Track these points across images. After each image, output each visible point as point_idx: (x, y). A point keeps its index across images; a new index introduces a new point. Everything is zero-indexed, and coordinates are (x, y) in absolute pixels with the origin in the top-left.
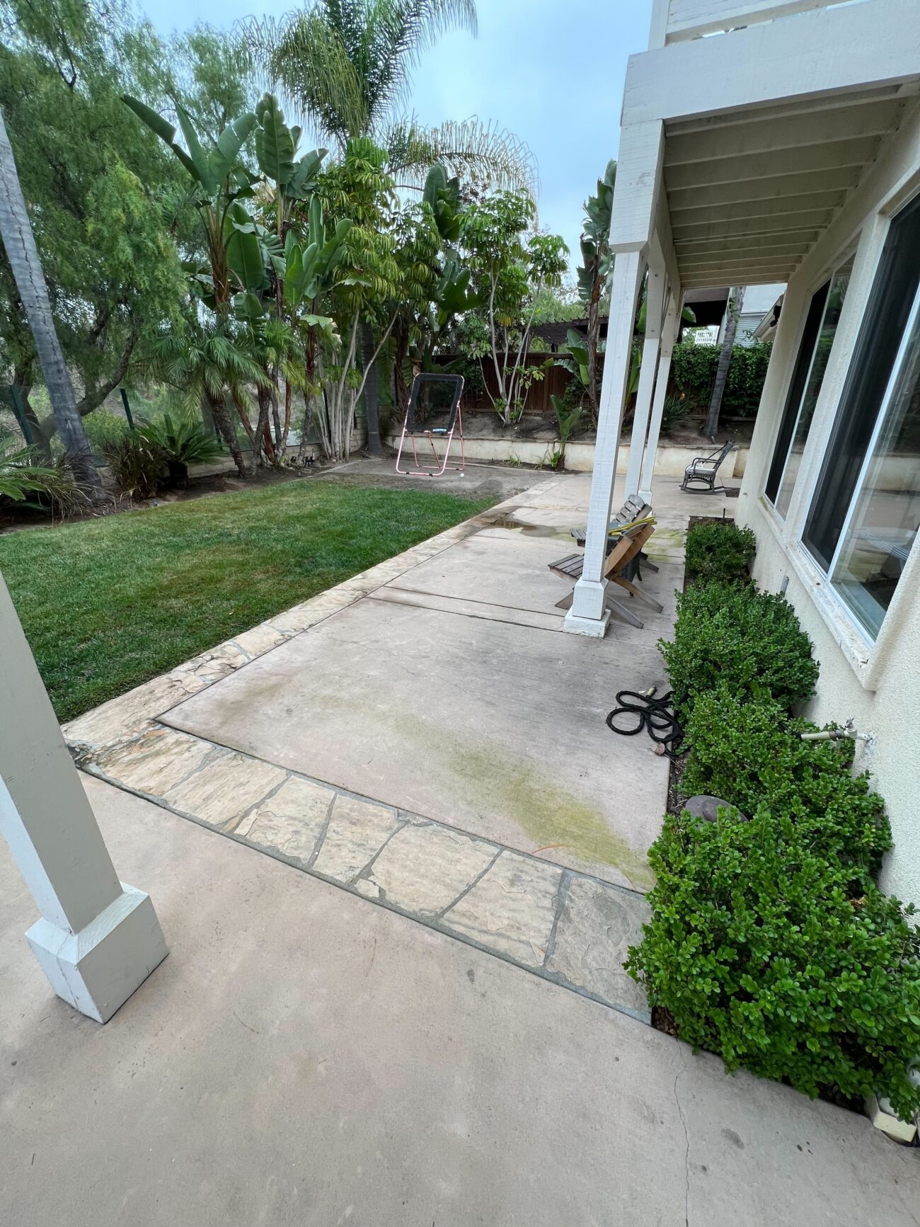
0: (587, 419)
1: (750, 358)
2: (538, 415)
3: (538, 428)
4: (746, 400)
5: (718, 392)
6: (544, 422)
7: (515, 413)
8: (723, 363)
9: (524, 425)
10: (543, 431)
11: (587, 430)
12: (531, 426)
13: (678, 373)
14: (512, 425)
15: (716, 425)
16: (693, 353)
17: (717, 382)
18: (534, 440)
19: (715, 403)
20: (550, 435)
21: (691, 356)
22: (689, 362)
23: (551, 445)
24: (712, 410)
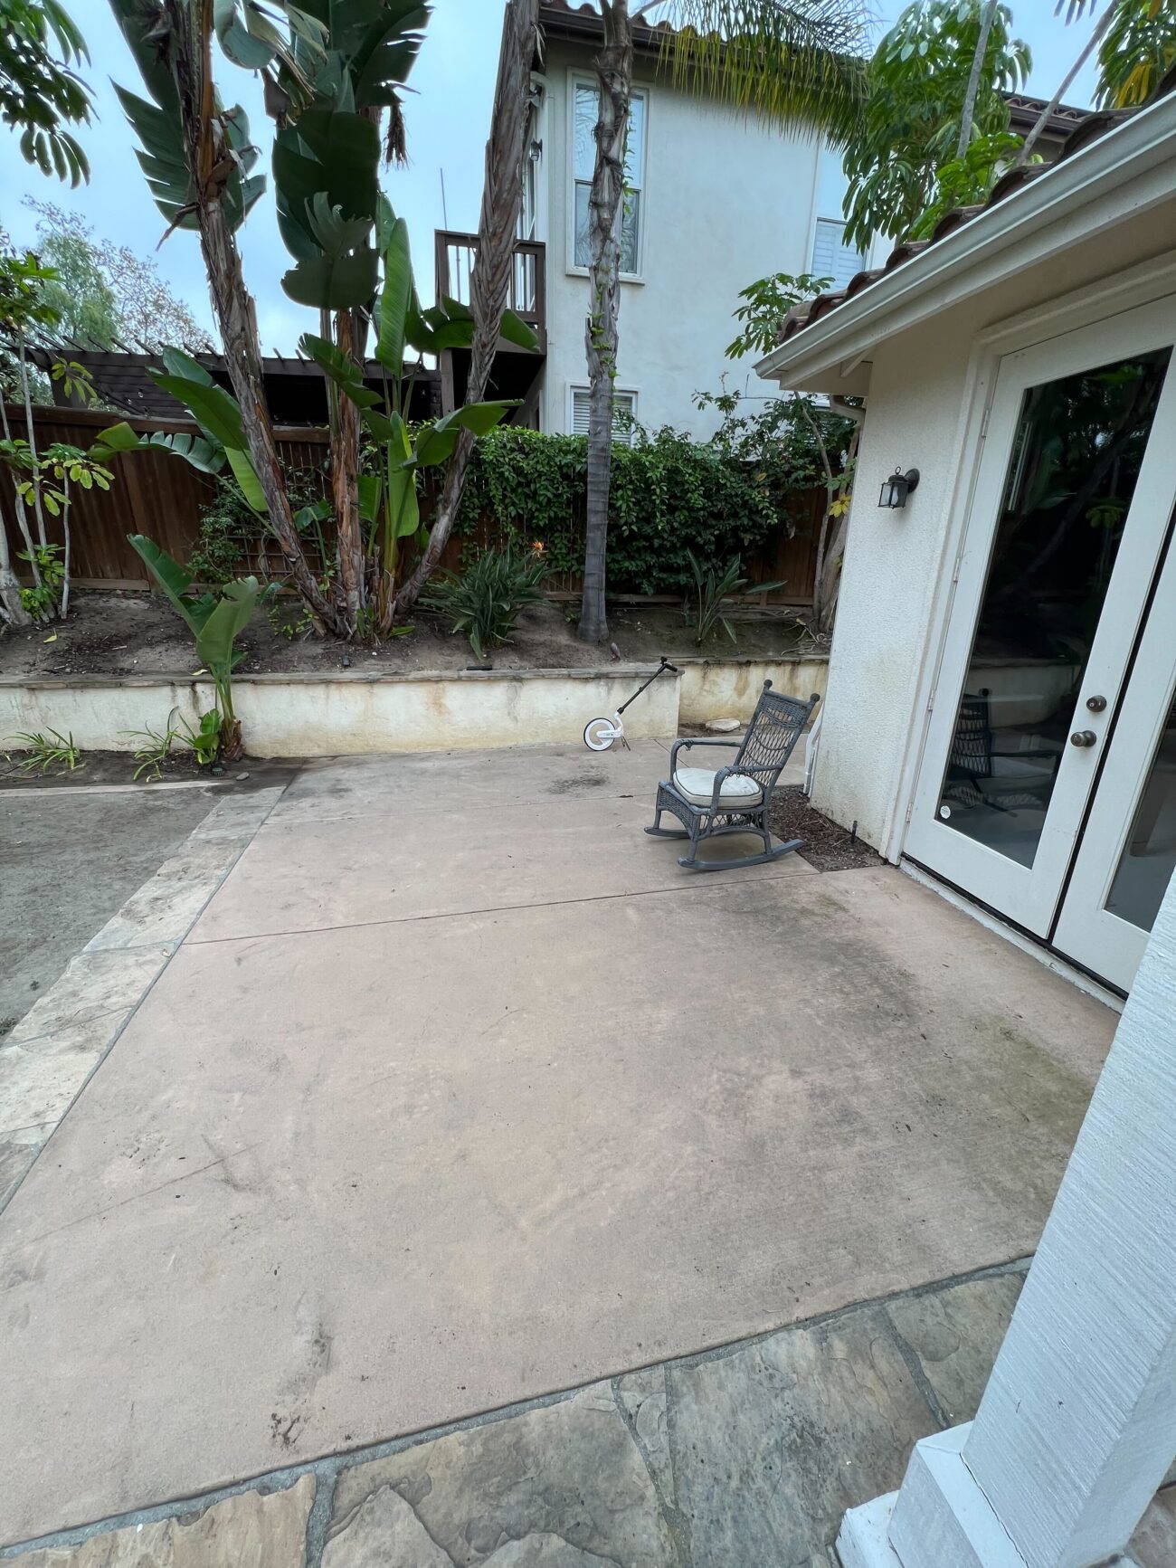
0: (288, 606)
1: (654, 466)
2: (135, 594)
3: (136, 637)
4: (651, 559)
5: (597, 540)
6: (154, 617)
7: (40, 593)
8: (599, 477)
9: (85, 627)
10: (150, 645)
11: (296, 637)
12: (111, 628)
13: (499, 495)
14: (35, 630)
15: (603, 617)
16: (521, 450)
17: (592, 519)
18: (119, 677)
19: (595, 565)
20: (176, 658)
21: (519, 457)
22: (518, 471)
23: (183, 694)
24: (589, 581)
